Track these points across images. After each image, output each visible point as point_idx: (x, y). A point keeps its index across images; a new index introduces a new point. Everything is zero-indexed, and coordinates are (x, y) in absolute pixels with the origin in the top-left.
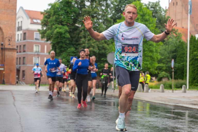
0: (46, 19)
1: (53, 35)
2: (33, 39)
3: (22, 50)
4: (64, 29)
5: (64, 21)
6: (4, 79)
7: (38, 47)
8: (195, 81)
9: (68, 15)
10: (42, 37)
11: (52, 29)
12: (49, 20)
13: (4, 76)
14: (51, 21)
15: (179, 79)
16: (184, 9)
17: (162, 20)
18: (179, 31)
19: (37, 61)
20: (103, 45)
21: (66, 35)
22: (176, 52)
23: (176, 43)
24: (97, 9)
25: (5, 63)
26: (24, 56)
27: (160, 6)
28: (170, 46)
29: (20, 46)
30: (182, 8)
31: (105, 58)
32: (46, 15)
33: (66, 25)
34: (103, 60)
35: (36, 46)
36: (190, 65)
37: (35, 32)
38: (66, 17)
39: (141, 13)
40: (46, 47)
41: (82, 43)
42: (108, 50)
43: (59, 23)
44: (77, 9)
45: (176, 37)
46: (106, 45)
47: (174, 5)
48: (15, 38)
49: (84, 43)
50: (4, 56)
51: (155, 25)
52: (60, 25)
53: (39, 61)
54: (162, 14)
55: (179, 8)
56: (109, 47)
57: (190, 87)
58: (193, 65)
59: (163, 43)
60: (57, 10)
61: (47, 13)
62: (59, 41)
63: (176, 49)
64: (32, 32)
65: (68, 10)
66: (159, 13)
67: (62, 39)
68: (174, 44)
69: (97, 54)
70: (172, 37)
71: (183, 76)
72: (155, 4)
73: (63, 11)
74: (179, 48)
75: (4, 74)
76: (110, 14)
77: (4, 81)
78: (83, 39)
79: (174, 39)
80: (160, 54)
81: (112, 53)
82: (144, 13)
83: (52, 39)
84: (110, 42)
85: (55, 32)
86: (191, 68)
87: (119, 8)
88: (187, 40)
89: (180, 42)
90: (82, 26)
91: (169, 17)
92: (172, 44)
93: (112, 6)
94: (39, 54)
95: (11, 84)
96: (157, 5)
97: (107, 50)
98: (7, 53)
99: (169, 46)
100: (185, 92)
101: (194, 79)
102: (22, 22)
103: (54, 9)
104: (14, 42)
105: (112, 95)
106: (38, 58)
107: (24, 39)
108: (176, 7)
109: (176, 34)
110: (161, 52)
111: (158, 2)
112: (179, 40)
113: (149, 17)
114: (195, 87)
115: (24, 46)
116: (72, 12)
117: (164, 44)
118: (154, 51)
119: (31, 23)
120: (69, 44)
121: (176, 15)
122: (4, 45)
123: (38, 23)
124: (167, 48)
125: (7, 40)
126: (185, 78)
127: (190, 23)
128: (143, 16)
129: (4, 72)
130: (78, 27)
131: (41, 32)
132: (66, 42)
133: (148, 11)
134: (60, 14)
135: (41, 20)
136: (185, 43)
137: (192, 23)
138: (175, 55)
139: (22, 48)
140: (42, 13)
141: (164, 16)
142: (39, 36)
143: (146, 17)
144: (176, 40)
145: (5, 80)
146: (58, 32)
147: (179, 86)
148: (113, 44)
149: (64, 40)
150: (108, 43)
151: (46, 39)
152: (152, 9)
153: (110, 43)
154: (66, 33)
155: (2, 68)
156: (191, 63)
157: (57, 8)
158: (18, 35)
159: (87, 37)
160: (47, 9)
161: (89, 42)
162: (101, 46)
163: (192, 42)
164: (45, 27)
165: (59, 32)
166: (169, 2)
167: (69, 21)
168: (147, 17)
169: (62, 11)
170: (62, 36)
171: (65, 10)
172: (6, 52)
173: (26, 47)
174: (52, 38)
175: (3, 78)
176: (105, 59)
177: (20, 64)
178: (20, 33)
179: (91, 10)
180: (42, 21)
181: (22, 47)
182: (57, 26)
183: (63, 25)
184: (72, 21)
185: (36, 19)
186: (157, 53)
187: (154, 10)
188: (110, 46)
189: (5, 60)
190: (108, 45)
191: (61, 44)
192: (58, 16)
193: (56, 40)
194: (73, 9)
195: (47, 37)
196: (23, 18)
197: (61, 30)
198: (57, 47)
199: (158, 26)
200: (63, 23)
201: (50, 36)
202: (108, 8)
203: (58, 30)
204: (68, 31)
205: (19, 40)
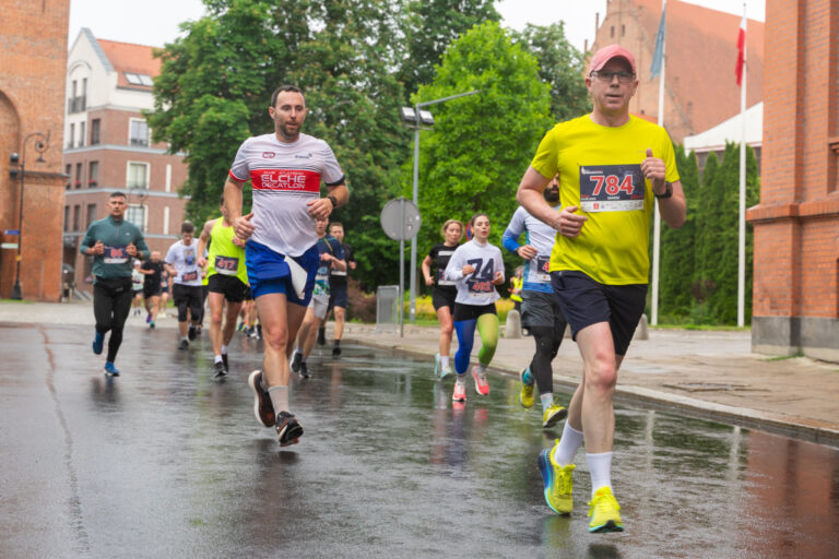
0: (172, 75)
1: (194, 131)
2: (126, 144)
3: (84, 179)
4: (234, 113)
5: (236, 82)
6: (17, 282)
7: (140, 170)
8: (680, 297)
9: (249, 64)
10: (157, 139)
11: (190, 109)
12: (182, 77)
13: (18, 270)
14: (190, 83)
16: (645, 51)
17: (570, 86)
19: (138, 217)
20: (370, 168)
21: (241, 131)
24: (350, 43)
25: (23, 224)
26: (92, 202)
27: (564, 40)
29: (79, 165)
30: (641, 47)
31: (375, 216)
32: (173, 60)
33: (239, 96)
34: (369, 220)
35: (132, 164)
36: (662, 243)
37: (132, 119)
38: (239, 69)
39: (501, 64)
40: (169, 169)
42: (386, 188)
43: (216, 89)
44: (279, 45)
46: (377, 170)
47: (612, 34)
48: (62, 139)
50: (22, 201)
51: (548, 106)
52: (219, 96)
53: (143, 220)
54: (571, 65)
56: (388, 175)
57: (663, 317)
58: (673, 243)
60: (211, 44)
61: (174, 55)
62: (217, 151)
64: (123, 116)
65: (250, 45)
66: (561, 63)
67: (224, 145)
72: (547, 32)
73: (231, 50)
75: (19, 263)
76: (395, 63)
77: (17, 288)
81: (399, 201)
82: (510, 64)
83: (191, 145)
84: (395, 161)
85: (202, 121)
86: (666, 252)
87: (426, 43)
93: (400, 34)
94: (145, 193)
95: (41, 298)
96: (555, 35)
97: (382, 188)
98: (32, 191)
100: (643, 337)
101: (677, 291)
102: (89, 82)
103: (198, 42)
104: (57, 152)
105: (394, 347)
106: (142, 207)
107: (94, 141)
111: (558, 24)
113: (526, 78)
114: (679, 317)
115: (93, 164)
116: (262, 53)
119: (119, 87)
122: (20, 162)
123: (142, 85)
125: (33, 143)
127: (665, 97)
128: (507, 72)
129: (19, 258)
131: (152, 118)
133: (526, 56)
134: (221, 61)
135: (154, 79)
137: (673, 99)
139: (85, 172)
140: (156, 54)
141: (579, 75)
142: (148, 134)
143: (517, 77)
145: (21, 284)
146: (211, 123)
148: (404, 167)
150: (384, 164)
151: (169, 145)
152: (539, 49)
153: (392, 163)
154: (240, 127)
155: (12, 241)
156: (666, 237)
157: (210, 38)
158: (73, 125)
160: (177, 41)
162: (360, 171)
164: (166, 102)
165: (215, 120)
166: (597, 23)
167: (253, 84)
168: (521, 78)
169: (227, 47)
170: (226, 136)
171: (239, 46)
172: (26, 186)
173: (100, 168)
174: (190, 142)
175: (15, 278)
176: (375, 219)
177: (76, 228)
178: (82, 118)
179: (329, 48)
180: (159, 80)
181: (85, 168)
182: (210, 101)
183: (232, 98)
184: (262, 85)
185: (137, 73)
187: (545, 55)
188: (392, 174)
189: (24, 213)
190: (385, 168)
192: (213, 67)
193: (206, 147)
194: (265, 41)
195: (174, 137)
196: (90, 67)
197: (224, 114)
198: (208, 174)
199: (558, 107)
200: (231, 90)
201: (185, 133)
202: (388, 42)
203: (214, 114)
204: (248, 117)
205: (76, 145)
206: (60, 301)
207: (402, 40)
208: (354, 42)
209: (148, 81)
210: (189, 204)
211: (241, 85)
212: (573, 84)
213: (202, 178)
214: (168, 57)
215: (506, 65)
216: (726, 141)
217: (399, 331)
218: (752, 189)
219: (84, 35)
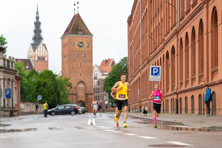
3: (97, 91)
26: (99, 96)
95: (91, 112)
102: (97, 74)
107: (99, 85)
115: (99, 89)
172: (88, 96)
181: (97, 89)
185: (105, 72)
189: (88, 100)
205: (96, 85)
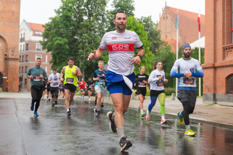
0: (47, 32)
1: (53, 46)
2: (35, 50)
3: (24, 60)
4: (64, 41)
5: (64, 33)
6: (7, 87)
9: (68, 28)
10: (43, 48)
11: (52, 41)
12: (50, 33)
13: (7, 84)
14: (52, 34)
15: (169, 87)
16: (173, 23)
17: (153, 33)
18: (169, 44)
22: (166, 63)
23: (166, 54)
24: (94, 22)
25: (9, 72)
26: (26, 66)
27: (151, 20)
28: (161, 57)
29: (23, 56)
32: (48, 28)
33: (65, 37)
35: (37, 56)
37: (37, 43)
38: (65, 30)
39: (134, 27)
40: (47, 56)
41: (80, 54)
43: (59, 35)
44: (76, 23)
45: (166, 49)
47: (164, 19)
48: (18, 49)
49: (82, 54)
50: (8, 66)
51: (147, 38)
52: (60, 37)
54: (153, 27)
55: (169, 22)
56: (105, 57)
59: (154, 54)
60: (58, 23)
61: (48, 26)
62: (59, 52)
63: (166, 60)
64: (34, 43)
65: (68, 23)
66: (151, 27)
67: (61, 50)
68: (165, 55)
69: (93, 64)
70: (162, 48)
71: (173, 84)
72: (147, 19)
74: (168, 58)
75: (7, 82)
76: (106, 28)
77: (7, 89)
78: (81, 51)
79: (164, 51)
80: (151, 64)
82: (137, 27)
83: (52, 50)
84: (106, 53)
85: (55, 44)
88: (176, 52)
89: (169, 53)
90: (80, 38)
91: (160, 31)
92: (162, 55)
93: (108, 20)
95: (13, 91)
96: (149, 19)
98: (11, 63)
99: (159, 57)
100: (174, 99)
102: (25, 34)
103: (54, 23)
104: (17, 53)
105: (107, 103)
107: (27, 49)
108: (166, 21)
109: (166, 46)
110: (153, 62)
111: (150, 16)
112: (169, 51)
113: (141, 31)
115: (27, 56)
116: (71, 25)
117: (156, 55)
118: (146, 61)
119: (33, 35)
120: (69, 54)
121: (166, 28)
122: (8, 55)
123: (39, 34)
124: (158, 59)
125: (11, 50)
126: (174, 86)
127: (179, 35)
129: (7, 81)
130: (76, 39)
131: (42, 43)
132: (65, 52)
133: (141, 25)
134: (60, 27)
135: (42, 33)
136: (174, 54)
137: (181, 36)
138: (165, 65)
140: (43, 26)
141: (155, 30)
142: (41, 47)
144: (166, 52)
145: (8, 88)
146: (58, 44)
147: (169, 93)
149: (64, 51)
151: (47, 50)
152: (145, 23)
154: (65, 45)
155: (6, 76)
157: (58, 21)
158: (21, 45)
159: (84, 48)
160: (49, 23)
161: (87, 53)
163: (180, 54)
164: (46, 39)
165: (59, 43)
166: (160, 16)
167: (69, 33)
169: (62, 24)
170: (62, 47)
171: (65, 24)
172: (9, 62)
173: (29, 57)
174: (52, 49)
175: (6, 86)
177: (22, 73)
178: (24, 43)
179: (89, 24)
180: (44, 33)
181: (25, 57)
182: (57, 38)
183: (63, 37)
184: (71, 34)
185: (38, 31)
186: (149, 63)
187: (146, 24)
189: (9, 69)
191: (60, 55)
192: (58, 29)
193: (56, 51)
194: (72, 22)
195: (48, 48)
196: (25, 30)
197: (61, 42)
198: (57, 58)
199: (150, 38)
200: (63, 35)
201: (51, 47)
202: (104, 22)
203: (58, 42)
204: (67, 42)
205: (22, 50)
206: (19, 92)
207: (108, 21)
208: (95, 22)
209: (41, 33)
210: (52, 66)
211: (65, 34)
212: (154, 32)
213: (56, 59)
214: (46, 27)
215: (136, 27)
216: (195, 47)
217: (108, 99)
218: (202, 59)
219: (24, 21)
